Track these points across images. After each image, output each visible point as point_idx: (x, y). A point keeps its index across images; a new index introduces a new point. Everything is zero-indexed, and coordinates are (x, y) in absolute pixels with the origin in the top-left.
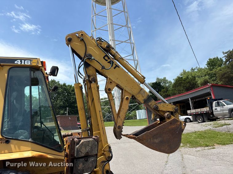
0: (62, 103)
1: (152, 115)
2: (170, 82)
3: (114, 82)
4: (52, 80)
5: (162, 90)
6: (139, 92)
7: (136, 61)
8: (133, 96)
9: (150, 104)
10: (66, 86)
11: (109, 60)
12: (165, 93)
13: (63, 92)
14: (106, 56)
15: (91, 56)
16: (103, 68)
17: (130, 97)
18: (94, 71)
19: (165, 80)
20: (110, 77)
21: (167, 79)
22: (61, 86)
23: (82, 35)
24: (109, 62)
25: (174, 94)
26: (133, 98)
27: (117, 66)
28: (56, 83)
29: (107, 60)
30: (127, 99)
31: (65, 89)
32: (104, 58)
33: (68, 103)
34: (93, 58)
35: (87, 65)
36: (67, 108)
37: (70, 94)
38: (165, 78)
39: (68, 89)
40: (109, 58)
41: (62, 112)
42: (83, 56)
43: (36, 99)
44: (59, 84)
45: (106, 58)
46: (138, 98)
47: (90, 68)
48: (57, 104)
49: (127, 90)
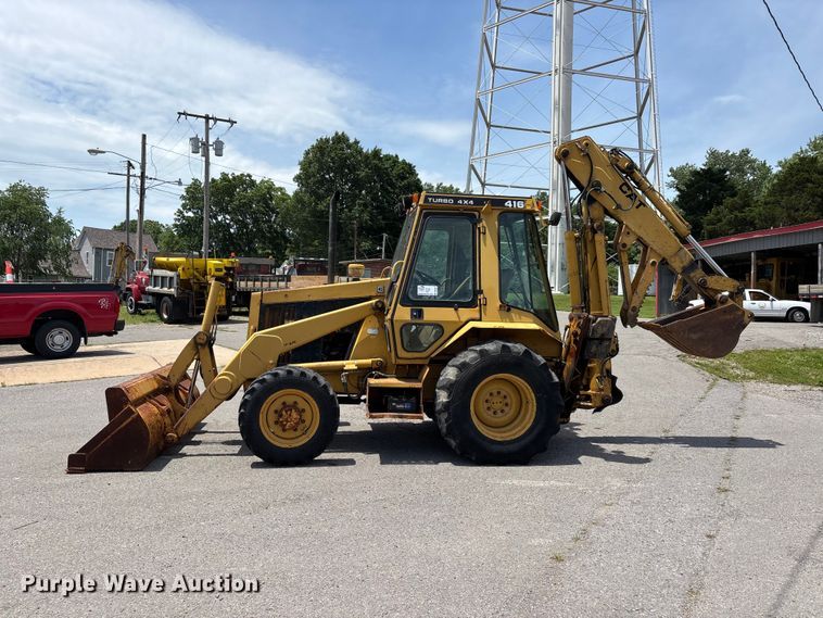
0: (366, 216)
1: (675, 287)
2: (764, 168)
3: (635, 233)
4: (337, 134)
5: (728, 201)
6: (676, 254)
7: (646, 85)
8: (664, 259)
9: (692, 275)
10: (380, 159)
11: (629, 193)
12: (736, 213)
13: (369, 179)
14: (626, 184)
15: (599, 184)
16: (618, 207)
17: (657, 260)
18: (602, 210)
19: (743, 161)
20: (629, 224)
21: (753, 155)
22: (367, 156)
23: (587, 144)
24: (629, 196)
25: (769, 221)
26: (664, 262)
27: (642, 204)
28: (349, 146)
29: (625, 193)
30: (654, 263)
31: (377, 170)
32: (621, 188)
33: (383, 219)
34: (603, 189)
35: (590, 201)
36: (385, 235)
37: (392, 185)
38: (748, 152)
39: (386, 169)
40: (629, 188)
41: (366, 245)
42: (585, 184)
43: (283, 194)
44: (360, 152)
45: (625, 188)
46: (673, 265)
47: (595, 205)
48: (351, 218)
49: (655, 248)
